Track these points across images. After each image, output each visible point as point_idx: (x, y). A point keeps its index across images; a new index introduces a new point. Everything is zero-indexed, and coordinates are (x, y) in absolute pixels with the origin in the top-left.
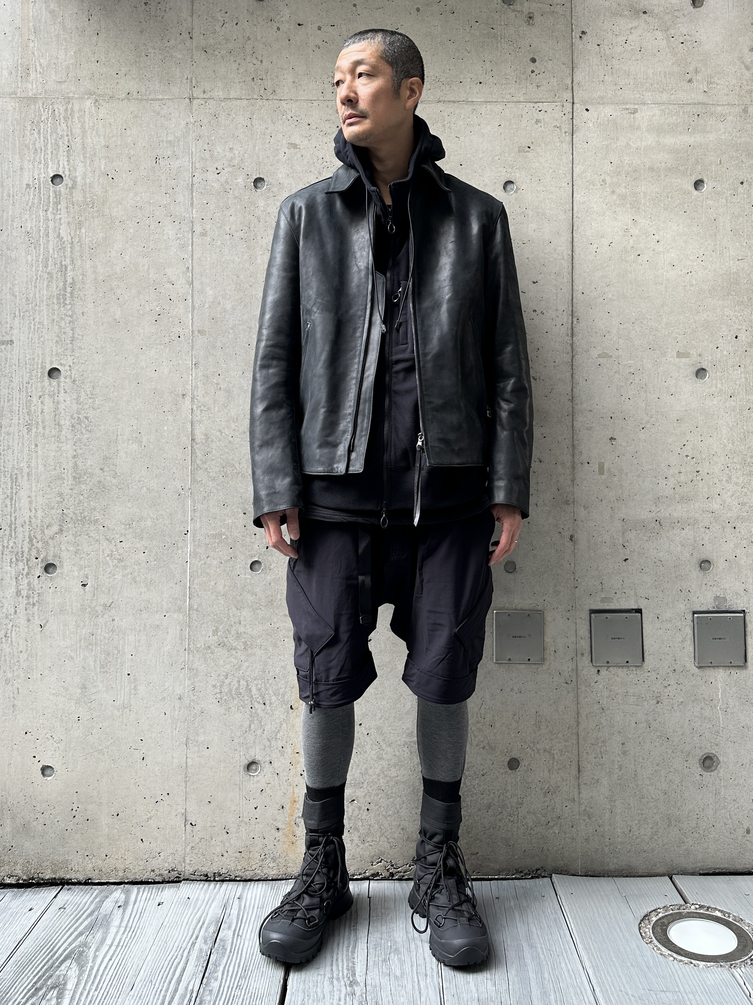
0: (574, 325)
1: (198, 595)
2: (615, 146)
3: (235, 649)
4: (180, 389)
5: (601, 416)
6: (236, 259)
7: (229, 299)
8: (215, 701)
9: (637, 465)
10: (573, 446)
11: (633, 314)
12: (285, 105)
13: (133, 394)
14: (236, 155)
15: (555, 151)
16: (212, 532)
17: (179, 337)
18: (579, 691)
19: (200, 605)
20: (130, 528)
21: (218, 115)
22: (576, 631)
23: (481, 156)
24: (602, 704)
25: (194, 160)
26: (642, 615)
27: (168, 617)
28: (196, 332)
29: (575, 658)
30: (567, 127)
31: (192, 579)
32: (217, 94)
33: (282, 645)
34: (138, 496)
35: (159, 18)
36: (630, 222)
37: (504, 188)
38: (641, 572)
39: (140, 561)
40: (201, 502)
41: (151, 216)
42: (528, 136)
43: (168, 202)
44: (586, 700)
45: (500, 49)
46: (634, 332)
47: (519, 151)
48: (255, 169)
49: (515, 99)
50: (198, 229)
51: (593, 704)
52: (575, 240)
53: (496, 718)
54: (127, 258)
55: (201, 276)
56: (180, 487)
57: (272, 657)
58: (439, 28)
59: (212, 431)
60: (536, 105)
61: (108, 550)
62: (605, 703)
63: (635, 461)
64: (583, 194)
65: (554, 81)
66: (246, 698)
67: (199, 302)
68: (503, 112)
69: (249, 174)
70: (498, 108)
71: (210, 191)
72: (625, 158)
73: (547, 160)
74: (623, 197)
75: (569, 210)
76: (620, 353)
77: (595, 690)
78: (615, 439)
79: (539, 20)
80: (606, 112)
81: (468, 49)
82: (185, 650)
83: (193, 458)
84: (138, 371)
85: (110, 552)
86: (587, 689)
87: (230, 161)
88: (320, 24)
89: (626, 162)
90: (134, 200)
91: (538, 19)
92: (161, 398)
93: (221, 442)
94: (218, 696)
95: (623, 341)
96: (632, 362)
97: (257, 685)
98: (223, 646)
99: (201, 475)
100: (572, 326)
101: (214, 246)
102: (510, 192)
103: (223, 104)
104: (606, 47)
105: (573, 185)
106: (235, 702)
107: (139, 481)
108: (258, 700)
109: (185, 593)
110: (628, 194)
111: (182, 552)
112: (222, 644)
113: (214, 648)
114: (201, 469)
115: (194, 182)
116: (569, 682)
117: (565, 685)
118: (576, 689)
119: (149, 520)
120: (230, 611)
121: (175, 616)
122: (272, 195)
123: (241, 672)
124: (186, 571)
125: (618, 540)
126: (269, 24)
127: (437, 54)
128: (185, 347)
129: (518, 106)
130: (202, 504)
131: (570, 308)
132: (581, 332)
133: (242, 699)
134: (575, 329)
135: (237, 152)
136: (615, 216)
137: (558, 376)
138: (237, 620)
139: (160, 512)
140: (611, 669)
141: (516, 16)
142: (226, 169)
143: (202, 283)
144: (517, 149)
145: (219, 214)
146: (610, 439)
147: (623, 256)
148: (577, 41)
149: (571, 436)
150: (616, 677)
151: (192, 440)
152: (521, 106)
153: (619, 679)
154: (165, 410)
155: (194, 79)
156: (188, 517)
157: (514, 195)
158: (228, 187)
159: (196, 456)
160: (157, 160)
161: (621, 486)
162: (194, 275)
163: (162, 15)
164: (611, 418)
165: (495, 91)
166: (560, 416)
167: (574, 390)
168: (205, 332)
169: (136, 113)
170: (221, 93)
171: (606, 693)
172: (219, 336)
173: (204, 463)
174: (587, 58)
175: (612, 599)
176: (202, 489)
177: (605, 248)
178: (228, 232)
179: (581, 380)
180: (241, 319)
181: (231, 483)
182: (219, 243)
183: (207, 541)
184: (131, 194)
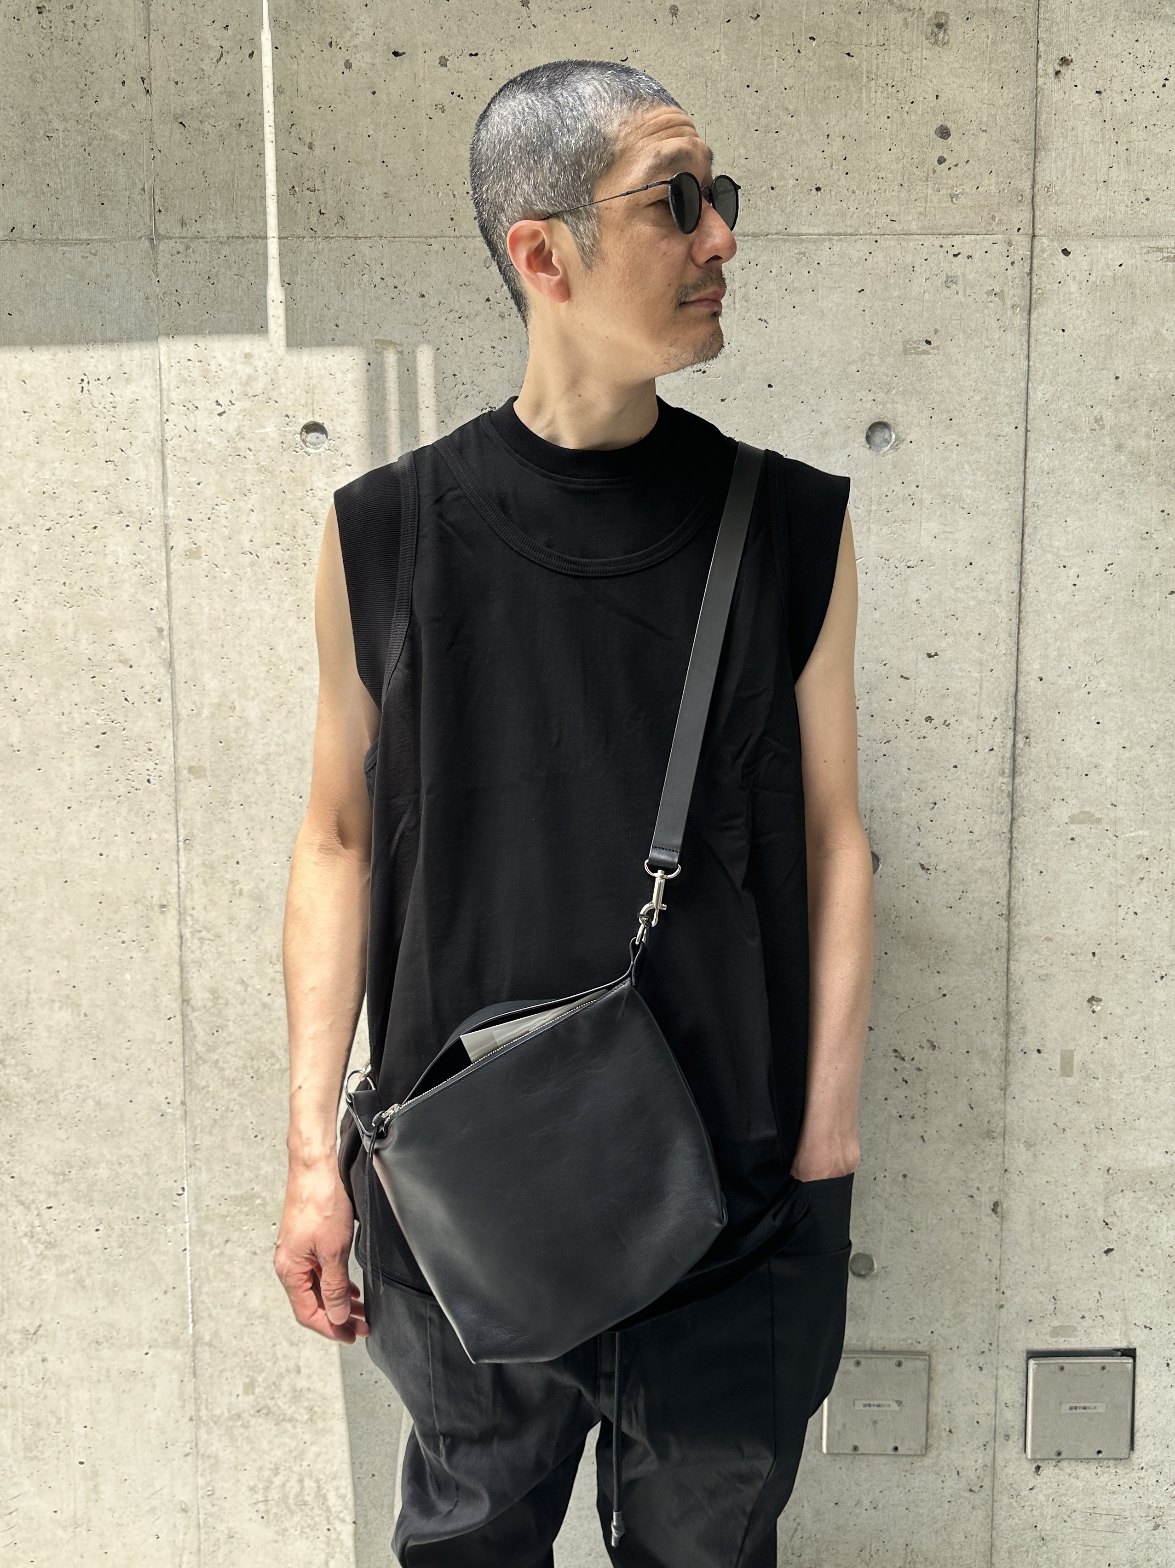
0: (1018, 751)
1: (210, 1315)
2: (1128, 337)
3: (291, 1420)
4: (156, 894)
5: (1072, 950)
6: (267, 608)
7: (253, 698)
8: (254, 1516)
9: (1145, 1056)
10: (1008, 1014)
11: (1154, 726)
12: (367, 251)
13: (56, 905)
14: (260, 371)
15: (989, 351)
16: (233, 1192)
17: (149, 781)
18: (996, 1505)
19: (216, 1334)
20: (64, 1181)
21: (217, 276)
22: (996, 1392)
23: (816, 364)
24: (1041, 1530)
25: (164, 382)
26: (1135, 1361)
27: (153, 1356)
28: (185, 772)
29: (991, 1444)
30: (1015, 294)
31: (197, 1284)
32: (211, 227)
33: (384, 1414)
34: (78, 1116)
35: (70, 43)
36: (1155, 516)
37: (868, 438)
38: (1138, 1275)
39: (89, 1247)
40: (207, 1130)
41: (76, 513)
42: (926, 315)
43: (114, 481)
44: (1010, 1521)
45: (865, 106)
46: (1153, 766)
47: (906, 352)
48: (303, 402)
49: (897, 227)
50: (179, 541)
51: (1023, 1530)
52: (1028, 557)
53: (824, 1556)
54: (29, 609)
55: (192, 647)
56: (162, 1098)
57: (365, 1436)
58: (723, 57)
59: (226, 983)
60: (947, 243)
61: (24, 1225)
62: (1048, 1528)
63: (1141, 1046)
64: (1049, 450)
65: (990, 184)
66: (317, 1511)
67: (190, 706)
68: (870, 258)
69: (290, 414)
70: (857, 249)
71: (204, 454)
72: (1150, 366)
73: (970, 373)
74: (1141, 459)
75: (1016, 489)
76: (1120, 812)
77: (1029, 1503)
78: (1101, 1000)
79: (960, 30)
80: (1110, 256)
81: (791, 107)
82: (191, 1419)
83: (186, 1039)
84: (65, 857)
85: (29, 1228)
86: (1013, 1501)
87: (247, 384)
88: (444, 52)
89: (1151, 375)
90: (39, 479)
91: (957, 29)
92: (116, 912)
93: (245, 1006)
94: (261, 1507)
95: (1128, 787)
96: (1146, 833)
97: (337, 1488)
98: (267, 1415)
99: (205, 1075)
100: (1014, 753)
101: (218, 580)
102: (879, 447)
103: (226, 250)
104: (1118, 100)
105: (1027, 431)
106: (296, 1519)
107: (79, 1087)
108: (342, 1515)
109: (184, 1311)
110: (1153, 450)
111: (175, 1230)
112: (265, 1411)
113: (250, 1418)
114: (205, 1062)
115: (168, 436)
116: (976, 1489)
117: (967, 1494)
118: (990, 1502)
119: (103, 1165)
120: (278, 1347)
121: (168, 1354)
122: (341, 462)
123: (305, 1464)
124: (182, 1269)
125: (1095, 1210)
126: (327, 54)
127: (719, 120)
128: (162, 803)
129: (904, 243)
130: (210, 1134)
131: (1011, 713)
132: (1033, 765)
133: (310, 1513)
134: (1019, 760)
135: (261, 364)
136: (1122, 502)
137: (979, 864)
138: (292, 1364)
139: (125, 1150)
140: (1064, 1464)
141: (906, 24)
142: (237, 403)
143: (193, 663)
144: (899, 347)
145: (223, 508)
146: (1089, 1001)
147: (1136, 594)
148: (1047, 82)
149: (1004, 995)
150: (1074, 1480)
151: (184, 1001)
152: (912, 243)
153: (1079, 1484)
154: (125, 939)
155: (158, 191)
156: (182, 1161)
157: (890, 456)
158: (242, 444)
159: (195, 1036)
160: (85, 384)
161: (1108, 1100)
162: (176, 647)
163: (80, 35)
164: (1094, 954)
165: (852, 209)
166: (979, 950)
167: (1014, 893)
168: (204, 769)
169: (31, 277)
170: (221, 225)
171: (1050, 1510)
172: (234, 780)
173: (211, 1049)
174: (1070, 124)
175: (1075, 1329)
176: (208, 1104)
177: (1096, 577)
178: (247, 546)
179: (1030, 871)
180: (281, 742)
181: (269, 1091)
182: (229, 573)
183: (224, 1210)
184: (31, 465)
